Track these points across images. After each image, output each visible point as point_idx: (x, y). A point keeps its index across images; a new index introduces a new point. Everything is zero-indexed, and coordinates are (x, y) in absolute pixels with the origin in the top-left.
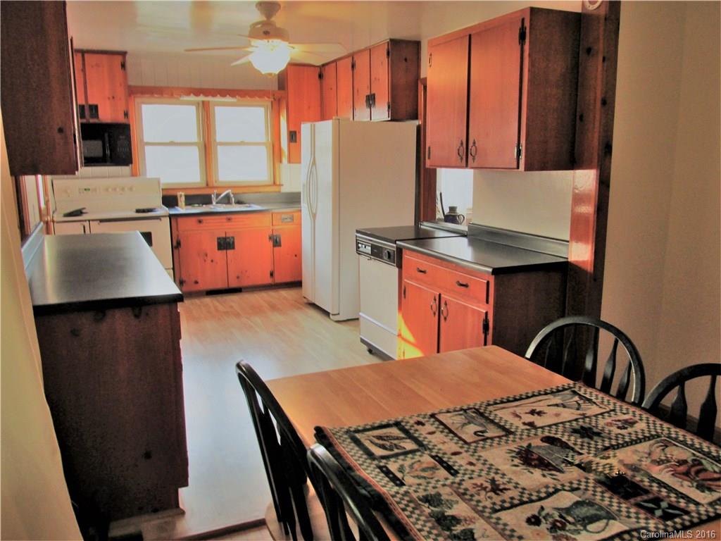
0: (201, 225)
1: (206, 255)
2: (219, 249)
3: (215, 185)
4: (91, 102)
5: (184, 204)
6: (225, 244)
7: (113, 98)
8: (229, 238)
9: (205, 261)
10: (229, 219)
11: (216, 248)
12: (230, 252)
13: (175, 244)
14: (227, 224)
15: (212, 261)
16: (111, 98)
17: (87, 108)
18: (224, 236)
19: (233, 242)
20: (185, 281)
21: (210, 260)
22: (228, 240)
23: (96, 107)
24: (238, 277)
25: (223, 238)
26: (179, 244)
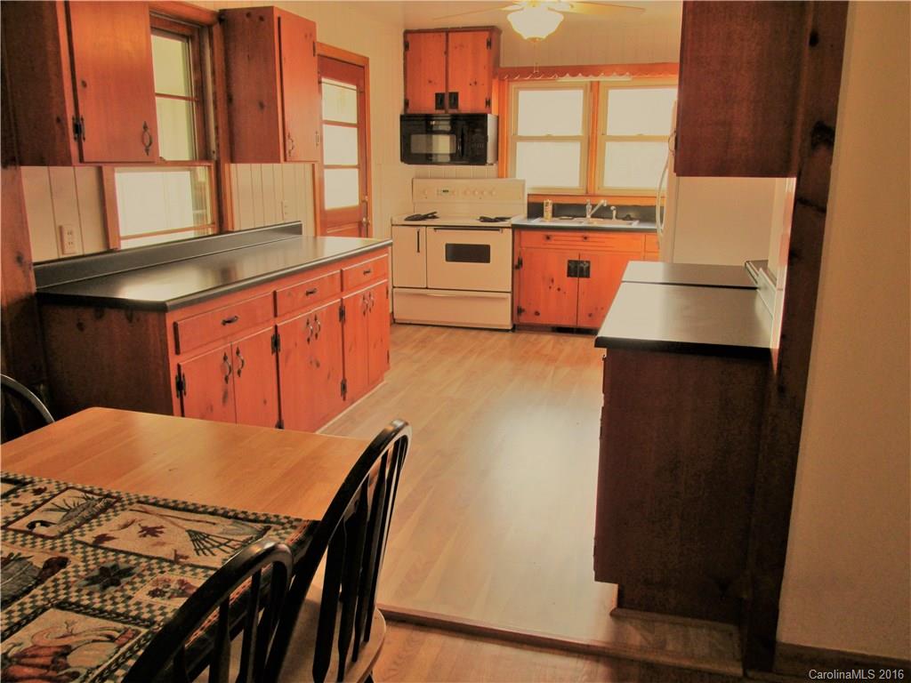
0: (549, 242)
1: (553, 281)
2: (569, 275)
3: (598, 192)
4: (450, 91)
5: (550, 214)
6: (578, 270)
7: (476, 83)
8: (582, 262)
9: (550, 287)
10: (586, 238)
11: (566, 274)
12: (583, 281)
13: (516, 263)
14: (583, 243)
15: (559, 289)
16: (473, 85)
17: (447, 97)
18: (577, 259)
19: (588, 268)
20: (524, 310)
21: (557, 287)
22: (582, 265)
23: (456, 94)
24: (590, 315)
25: (576, 262)
26: (520, 262)
